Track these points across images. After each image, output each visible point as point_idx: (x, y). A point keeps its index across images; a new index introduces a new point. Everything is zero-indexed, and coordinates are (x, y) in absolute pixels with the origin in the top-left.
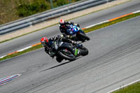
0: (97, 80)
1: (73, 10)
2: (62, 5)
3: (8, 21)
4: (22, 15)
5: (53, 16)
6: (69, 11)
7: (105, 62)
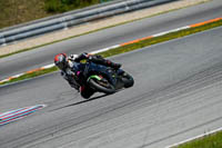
0: (168, 120)
3: (30, 19)
4: (51, 11)
5: (101, 15)
6: (127, 8)
7: (182, 93)
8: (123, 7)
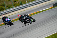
1: (15, 10)
2: (10, 8)
5: (6, 13)
6: (13, 11)
8: (12, 10)
